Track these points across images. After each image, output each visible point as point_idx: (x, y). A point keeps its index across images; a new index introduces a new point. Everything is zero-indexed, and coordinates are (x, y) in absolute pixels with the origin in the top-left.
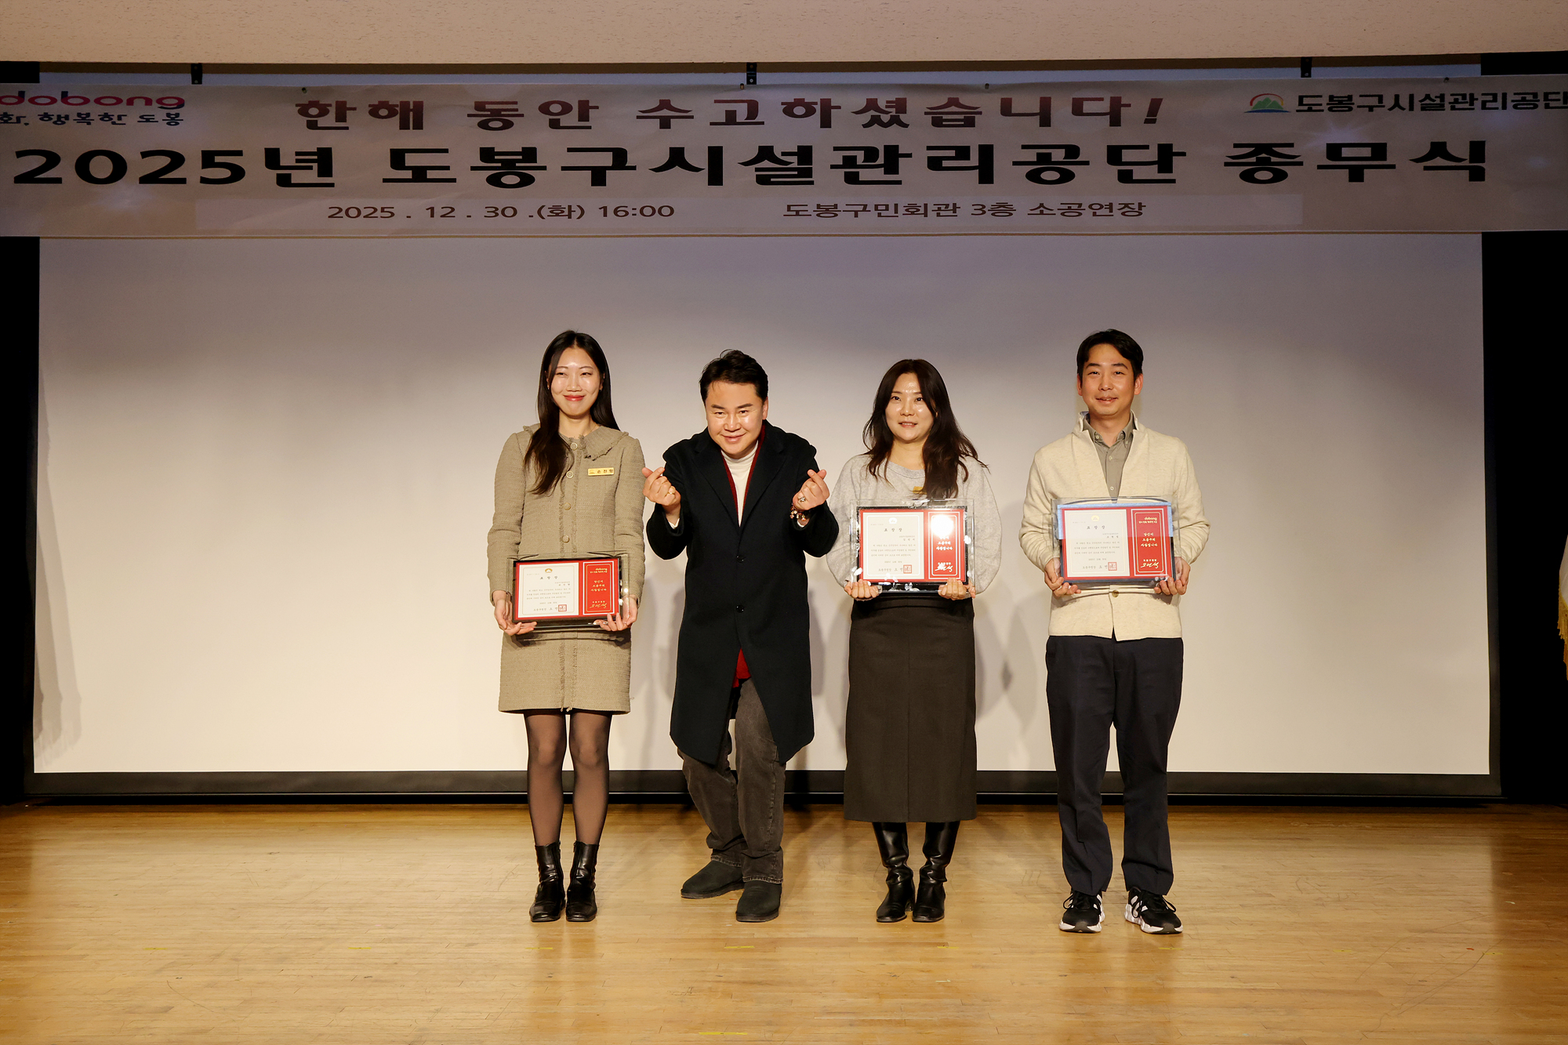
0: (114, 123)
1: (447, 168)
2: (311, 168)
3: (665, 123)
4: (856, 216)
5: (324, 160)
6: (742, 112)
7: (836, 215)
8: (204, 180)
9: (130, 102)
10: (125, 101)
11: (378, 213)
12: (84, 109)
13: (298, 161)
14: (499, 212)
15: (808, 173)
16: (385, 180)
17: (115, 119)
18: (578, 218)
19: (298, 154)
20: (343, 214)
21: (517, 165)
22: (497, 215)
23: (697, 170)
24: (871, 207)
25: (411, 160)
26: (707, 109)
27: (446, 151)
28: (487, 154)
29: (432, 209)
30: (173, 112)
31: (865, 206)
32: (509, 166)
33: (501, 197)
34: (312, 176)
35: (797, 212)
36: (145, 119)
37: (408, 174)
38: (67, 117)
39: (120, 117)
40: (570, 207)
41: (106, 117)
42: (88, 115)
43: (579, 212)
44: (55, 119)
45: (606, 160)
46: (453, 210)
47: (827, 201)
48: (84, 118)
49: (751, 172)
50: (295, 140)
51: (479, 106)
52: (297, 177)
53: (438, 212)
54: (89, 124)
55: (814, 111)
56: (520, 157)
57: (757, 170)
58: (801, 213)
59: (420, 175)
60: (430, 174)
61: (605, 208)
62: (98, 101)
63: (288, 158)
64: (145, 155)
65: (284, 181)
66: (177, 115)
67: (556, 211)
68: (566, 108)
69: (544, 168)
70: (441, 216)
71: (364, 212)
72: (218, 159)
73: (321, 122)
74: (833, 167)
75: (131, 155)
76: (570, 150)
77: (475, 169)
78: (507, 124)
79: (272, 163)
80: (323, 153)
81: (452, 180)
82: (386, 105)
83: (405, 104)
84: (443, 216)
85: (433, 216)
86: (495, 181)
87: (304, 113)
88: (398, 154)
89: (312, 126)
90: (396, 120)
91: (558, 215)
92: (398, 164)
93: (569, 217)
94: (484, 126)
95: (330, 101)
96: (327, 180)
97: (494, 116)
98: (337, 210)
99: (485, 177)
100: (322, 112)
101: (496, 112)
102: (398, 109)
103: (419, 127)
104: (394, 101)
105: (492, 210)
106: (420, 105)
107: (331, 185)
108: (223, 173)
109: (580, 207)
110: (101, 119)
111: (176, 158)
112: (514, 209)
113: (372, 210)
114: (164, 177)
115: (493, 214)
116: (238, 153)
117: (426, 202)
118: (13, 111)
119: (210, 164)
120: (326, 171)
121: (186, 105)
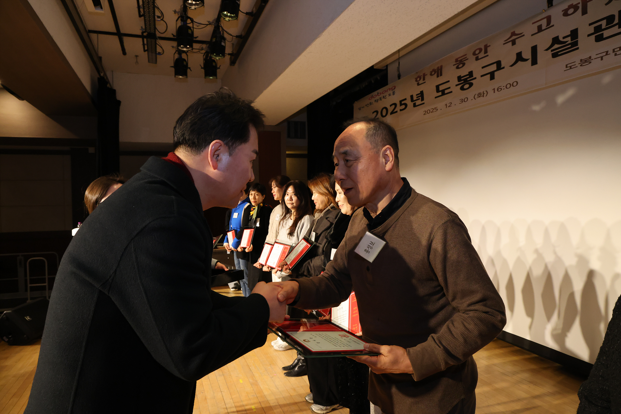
1: (449, 88)
2: (419, 99)
3: (514, 43)
4: (602, 59)
5: (421, 95)
6: (544, 23)
7: (590, 62)
8: (401, 110)
9: (387, 91)
11: (434, 110)
13: (417, 97)
14: (463, 101)
15: (576, 44)
16: (436, 97)
17: (385, 97)
18: (486, 96)
19: (417, 95)
21: (468, 79)
22: (463, 102)
23: (526, 60)
24: (610, 52)
25: (441, 88)
26: (529, 28)
27: (449, 81)
28: (459, 78)
29: (446, 105)
30: (394, 91)
31: (607, 52)
32: (466, 81)
33: (464, 94)
34: (419, 102)
35: (571, 67)
36: (390, 95)
37: (440, 94)
38: (378, 100)
40: (483, 92)
42: (381, 97)
43: (486, 93)
44: (376, 101)
45: (494, 67)
46: (451, 103)
47: (585, 56)
48: (380, 99)
49: (549, 53)
50: (415, 91)
51: (457, 60)
53: (448, 105)
55: (578, 8)
56: (468, 76)
57: (552, 51)
58: (572, 67)
59: (443, 93)
60: (446, 91)
61: (494, 89)
62: (382, 93)
63: (415, 98)
64: (391, 106)
65: (415, 105)
67: (480, 95)
68: (480, 50)
69: (475, 78)
71: (431, 111)
72: (403, 102)
73: (421, 82)
74: (589, 35)
75: (388, 107)
76: (483, 67)
77: (457, 85)
78: (464, 64)
79: (412, 100)
80: (422, 93)
81: (451, 92)
82: (434, 70)
83: (438, 68)
84: (449, 107)
85: (446, 107)
86: (462, 89)
87: (416, 81)
88: (438, 87)
89: (418, 84)
90: (436, 74)
91: (480, 97)
92: (438, 91)
93: (483, 96)
94: (458, 68)
95: (422, 74)
96: (423, 102)
97: (460, 63)
98: (425, 112)
99: (460, 88)
100: (420, 79)
101: (461, 61)
102: (436, 70)
103: (441, 75)
104: (436, 68)
105: (461, 100)
106: (441, 66)
107: (424, 104)
108: (403, 107)
109: (486, 91)
110: (383, 98)
111: (395, 105)
112: (467, 98)
113: (432, 109)
114: (394, 111)
115: (461, 102)
116: (405, 99)
117: (444, 103)
118: (371, 101)
119: (401, 104)
120: (423, 99)
121: (396, 88)
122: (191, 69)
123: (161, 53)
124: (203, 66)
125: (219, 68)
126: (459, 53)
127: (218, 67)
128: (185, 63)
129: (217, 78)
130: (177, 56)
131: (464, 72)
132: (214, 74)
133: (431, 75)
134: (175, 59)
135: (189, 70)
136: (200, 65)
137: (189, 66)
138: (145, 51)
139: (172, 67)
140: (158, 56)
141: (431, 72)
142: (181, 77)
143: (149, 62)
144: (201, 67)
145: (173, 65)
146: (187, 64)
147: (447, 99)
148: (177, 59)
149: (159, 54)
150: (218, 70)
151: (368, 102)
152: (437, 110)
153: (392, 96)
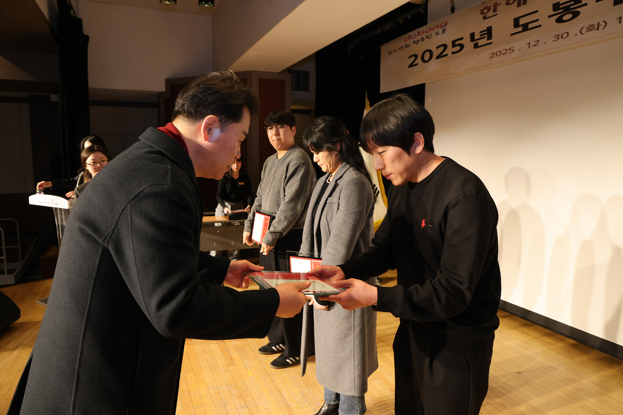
1: (537, 20)
2: (484, 37)
5: (489, 32)
8: (453, 53)
10: (432, 29)
11: (508, 51)
12: (422, 36)
13: (480, 35)
14: (560, 37)
16: (511, 35)
17: (429, 36)
18: (603, 29)
19: (480, 32)
20: (495, 55)
21: (571, 7)
25: (522, 21)
27: (537, 12)
28: (555, 6)
29: (529, 44)
30: (443, 28)
32: (567, 10)
33: (562, 28)
34: (484, 41)
36: (437, 34)
37: (520, 29)
39: (431, 36)
40: (598, 23)
41: (428, 37)
43: (604, 24)
44: (416, 42)
46: (538, 41)
48: (423, 39)
50: (479, 26)
52: (481, 43)
53: (532, 44)
54: (424, 41)
56: (572, 3)
59: (524, 28)
60: (530, 26)
61: (620, 19)
62: (426, 32)
63: (477, 36)
64: (437, 48)
65: (476, 46)
66: (445, 29)
67: (590, 28)
69: (585, 5)
70: (533, 46)
71: (503, 52)
72: (457, 43)
73: (489, 15)
75: (434, 49)
77: (550, 16)
79: (473, 39)
80: (489, 29)
81: (540, 26)
84: (534, 46)
85: (529, 47)
86: (559, 20)
87: (482, 13)
88: (516, 21)
89: (485, 18)
91: (591, 30)
92: (516, 25)
93: (598, 29)
95: (492, 4)
96: (490, 41)
98: (493, 54)
99: (555, 19)
100: (489, 10)
103: (525, 3)
105: (557, 36)
107: (491, 43)
108: (458, 48)
109: (604, 22)
110: (427, 38)
111: (445, 46)
112: (568, 34)
113: (505, 51)
114: (442, 55)
115: (557, 39)
116: (462, 38)
117: (527, 41)
118: (408, 43)
119: (454, 45)
120: (490, 37)
121: (447, 24)
133: (508, 4)
147: (531, 36)
151: (404, 43)
152: (512, 51)
153: (441, 35)
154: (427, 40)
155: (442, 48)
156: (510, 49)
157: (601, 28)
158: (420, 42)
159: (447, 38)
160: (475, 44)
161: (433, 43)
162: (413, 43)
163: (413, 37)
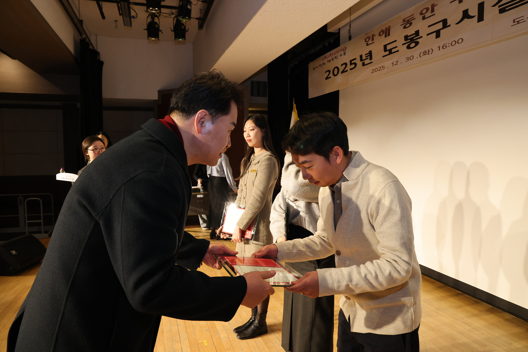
0: (337, 59)
1: (396, 47)
2: (368, 58)
3: (460, 0)
5: (370, 54)
8: (351, 69)
9: (339, 52)
11: (382, 69)
12: (332, 57)
13: (366, 57)
14: (409, 59)
16: (383, 57)
18: (431, 54)
19: (366, 55)
20: (374, 71)
21: (414, 38)
22: (408, 60)
23: (473, 17)
25: (389, 47)
27: (396, 41)
28: (406, 38)
29: (393, 63)
30: (344, 51)
32: (412, 40)
33: (410, 53)
34: (369, 61)
35: (518, 22)
36: (341, 55)
37: (387, 53)
38: (330, 60)
39: (337, 57)
40: (429, 50)
42: (333, 58)
43: (431, 51)
44: (329, 61)
45: (440, 26)
46: (398, 61)
48: (333, 59)
49: (496, 9)
50: (364, 51)
51: (404, 21)
52: (366, 62)
53: (395, 63)
56: (415, 35)
57: (499, 7)
58: (520, 22)
59: (390, 52)
60: (393, 51)
61: (439, 47)
62: (335, 54)
63: (364, 58)
64: (342, 65)
65: (364, 65)
66: (345, 52)
67: (425, 53)
68: (427, 9)
69: (421, 37)
70: (395, 65)
71: (379, 69)
72: (353, 62)
73: (370, 42)
75: (339, 66)
76: (429, 26)
77: (403, 44)
78: (411, 24)
79: (361, 60)
80: (370, 53)
81: (398, 51)
82: (382, 31)
83: (386, 28)
85: (393, 66)
86: (408, 47)
87: (366, 41)
88: (385, 47)
89: (367, 45)
90: (384, 35)
91: (425, 54)
92: (385, 50)
93: (428, 54)
94: (405, 27)
95: (371, 35)
96: (371, 61)
97: (408, 23)
98: (373, 70)
99: (406, 46)
100: (369, 39)
101: (408, 21)
102: (385, 31)
103: (389, 35)
104: (384, 28)
105: (407, 58)
106: (389, 27)
107: (372, 62)
108: (353, 66)
109: (432, 49)
110: (335, 58)
111: (346, 64)
112: (413, 56)
113: (380, 68)
114: (344, 71)
115: (407, 60)
116: (355, 59)
117: (391, 62)
118: (324, 61)
119: (351, 64)
120: (371, 59)
121: (347, 48)
122: (162, 31)
123: (135, 17)
124: (173, 29)
125: (187, 31)
126: (406, 14)
127: (187, 29)
128: (157, 26)
129: (185, 40)
130: (149, 20)
131: (410, 31)
132: (183, 37)
133: (380, 35)
134: (148, 23)
135: (160, 33)
136: (171, 28)
137: (160, 29)
138: (120, 15)
139: (145, 29)
140: (132, 19)
141: (380, 33)
142: (153, 39)
143: (124, 25)
144: (171, 30)
145: (146, 28)
146: (159, 27)
147: (394, 58)
148: (150, 23)
149: (133, 17)
150: (187, 33)
151: (322, 62)
152: (384, 68)
153: (343, 56)
154: (335, 60)
155: (344, 66)
156: (382, 66)
157: (430, 53)
158: (331, 61)
159: (346, 59)
160: (363, 63)
161: (338, 62)
162: (328, 62)
163: (327, 57)
